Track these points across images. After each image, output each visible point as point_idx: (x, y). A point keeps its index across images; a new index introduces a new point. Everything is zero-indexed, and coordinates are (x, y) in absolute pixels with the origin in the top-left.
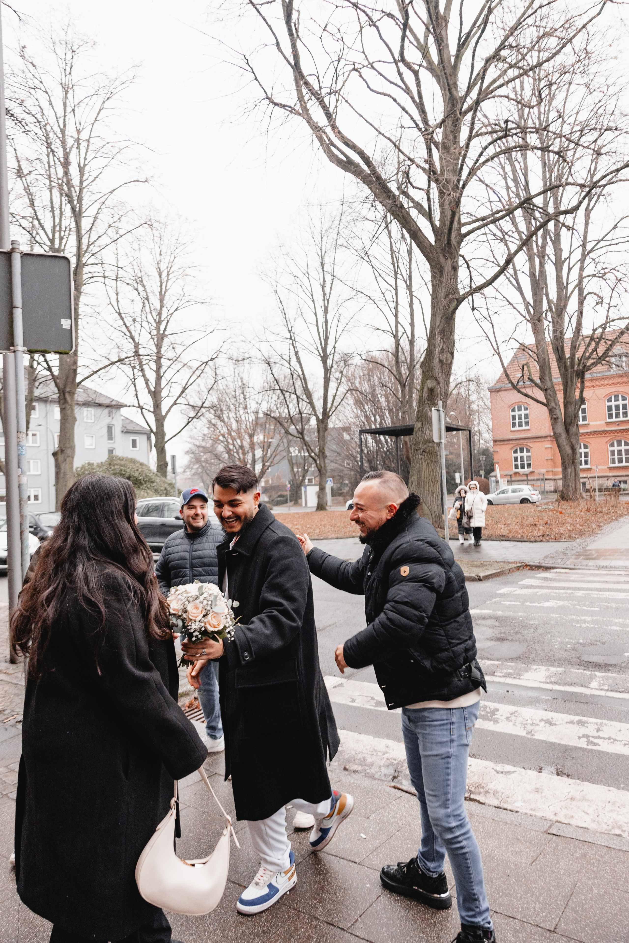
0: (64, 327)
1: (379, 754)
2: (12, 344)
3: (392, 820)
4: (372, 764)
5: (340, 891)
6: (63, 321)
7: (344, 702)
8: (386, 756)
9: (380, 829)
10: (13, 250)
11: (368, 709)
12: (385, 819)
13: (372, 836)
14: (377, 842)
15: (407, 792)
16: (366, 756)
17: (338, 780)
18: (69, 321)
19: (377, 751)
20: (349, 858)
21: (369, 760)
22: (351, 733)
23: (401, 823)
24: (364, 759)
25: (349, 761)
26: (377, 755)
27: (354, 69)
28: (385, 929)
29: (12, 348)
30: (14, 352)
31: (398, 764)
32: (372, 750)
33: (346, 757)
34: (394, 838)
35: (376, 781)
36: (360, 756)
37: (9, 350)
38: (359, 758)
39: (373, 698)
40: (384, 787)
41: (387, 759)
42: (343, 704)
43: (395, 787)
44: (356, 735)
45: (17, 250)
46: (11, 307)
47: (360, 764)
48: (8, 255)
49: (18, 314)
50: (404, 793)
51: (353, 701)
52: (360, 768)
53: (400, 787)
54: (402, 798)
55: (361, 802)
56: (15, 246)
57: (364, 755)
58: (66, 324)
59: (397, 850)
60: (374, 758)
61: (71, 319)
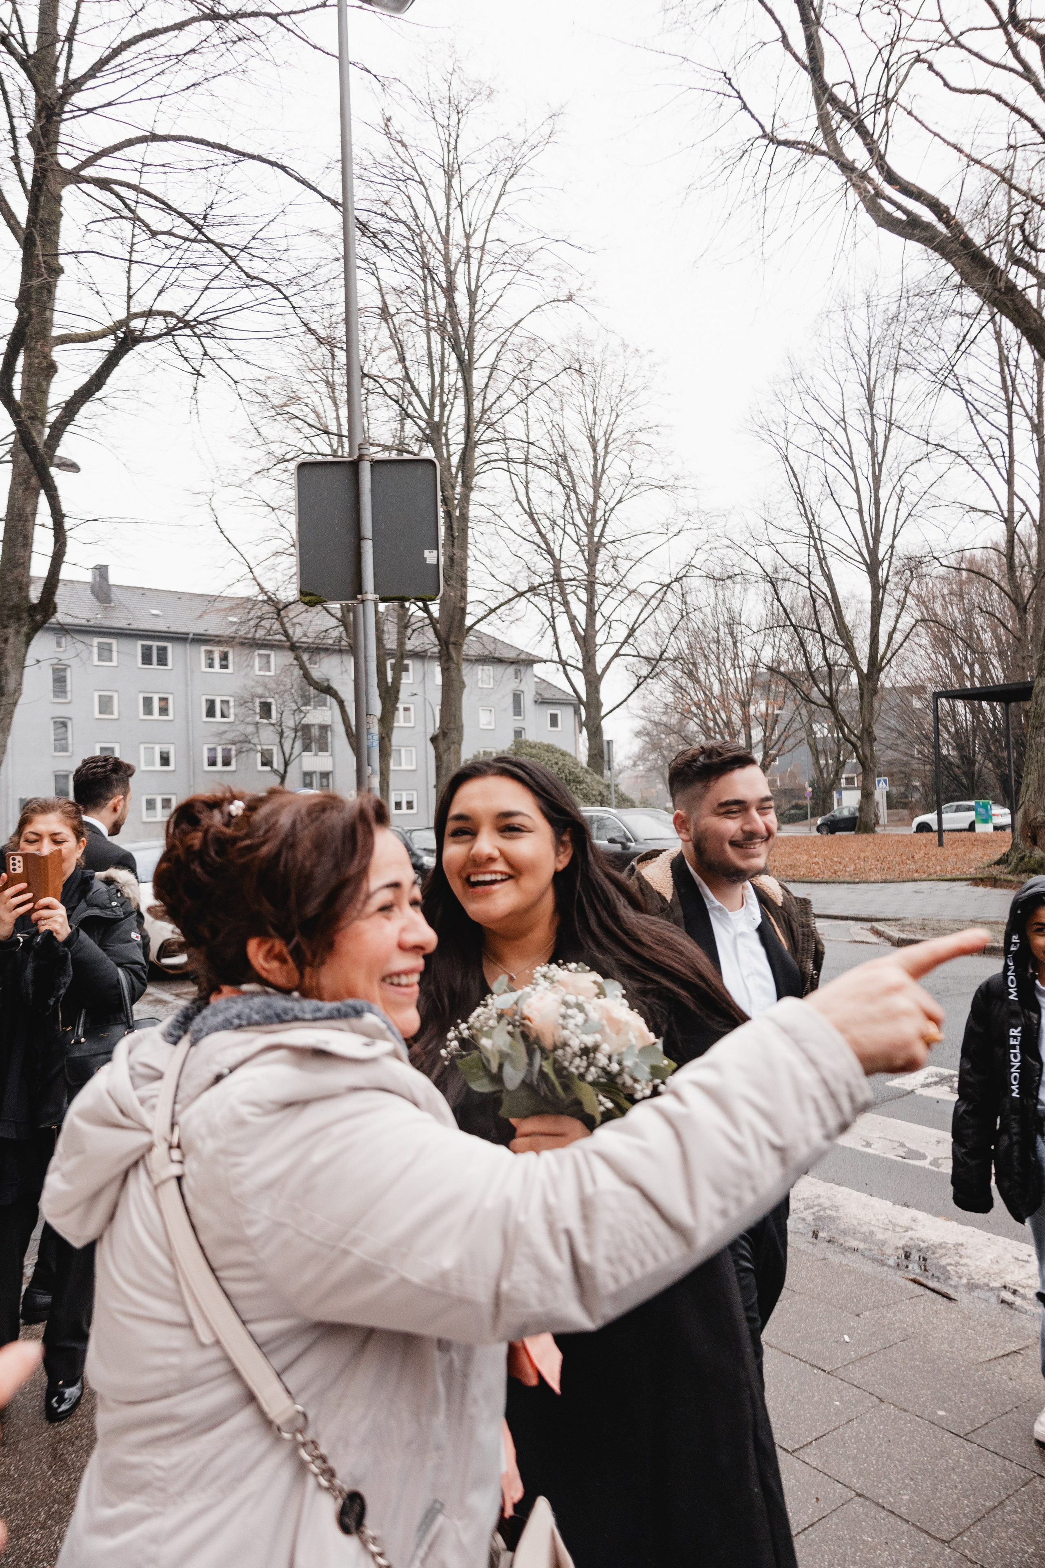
0: (429, 561)
1: (898, 1229)
2: (361, 592)
3: (897, 1325)
4: (883, 1243)
5: (792, 1401)
6: (427, 553)
7: (852, 1146)
8: (910, 1233)
9: (874, 1333)
10: (361, 458)
11: (892, 1161)
12: (886, 1322)
13: (859, 1340)
14: (865, 1350)
15: (933, 1290)
16: (875, 1229)
17: (822, 1257)
18: (435, 552)
19: (894, 1225)
20: (815, 1363)
21: (880, 1236)
22: (855, 1193)
23: (911, 1330)
24: (872, 1233)
25: (844, 1233)
26: (894, 1230)
27: (918, 60)
28: (850, 1463)
29: (359, 596)
30: (363, 601)
31: (928, 1248)
32: (886, 1221)
33: (842, 1227)
34: (894, 1348)
35: (885, 1268)
36: (865, 1229)
37: (355, 598)
38: (862, 1230)
39: (902, 1145)
40: (897, 1278)
41: (911, 1239)
42: (850, 1149)
43: (914, 1281)
44: (864, 1197)
45: (367, 458)
46: (359, 538)
47: (864, 1240)
48: (355, 466)
49: (368, 547)
50: (928, 1292)
51: (868, 1145)
52: (861, 1246)
53: (924, 1282)
54: (925, 1298)
55: (851, 1292)
56: (364, 452)
57: (872, 1228)
58: (430, 557)
59: (895, 1366)
60: (888, 1235)
61: (437, 549)
